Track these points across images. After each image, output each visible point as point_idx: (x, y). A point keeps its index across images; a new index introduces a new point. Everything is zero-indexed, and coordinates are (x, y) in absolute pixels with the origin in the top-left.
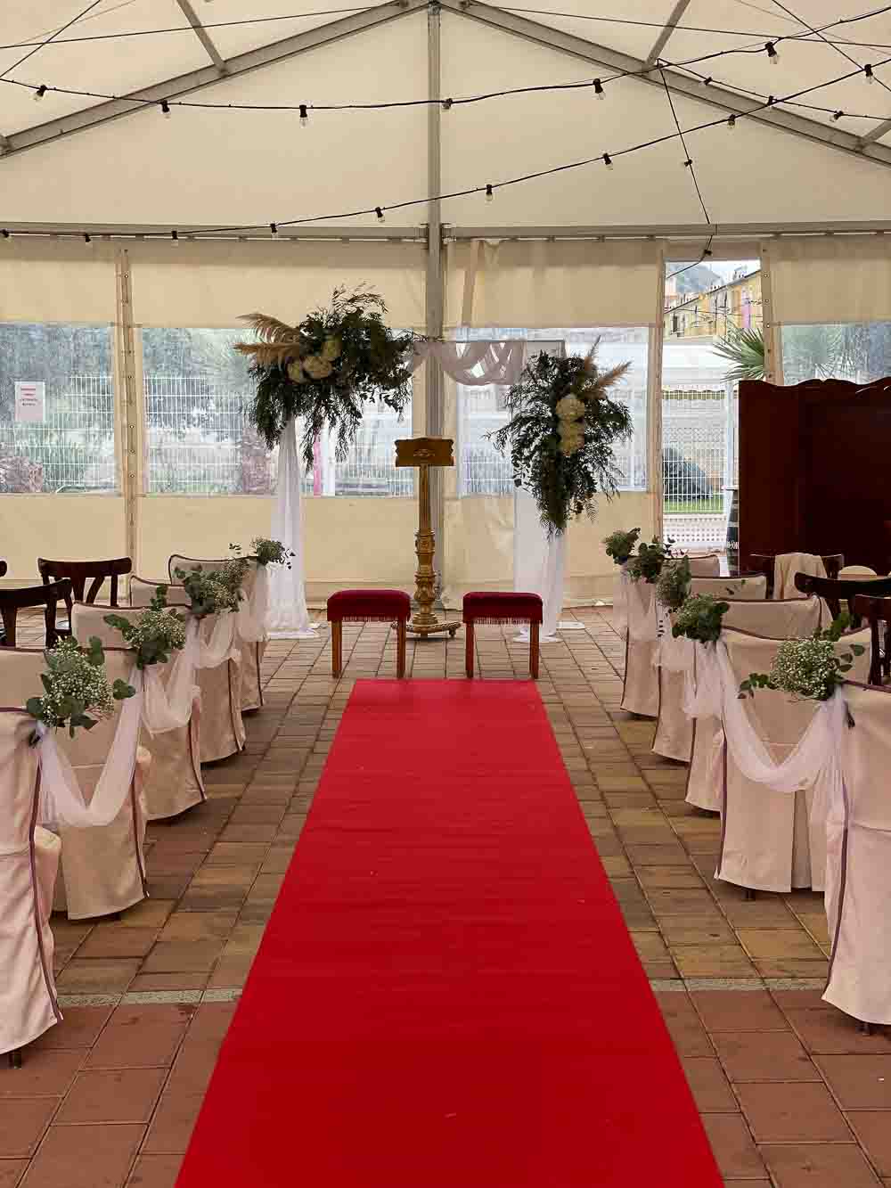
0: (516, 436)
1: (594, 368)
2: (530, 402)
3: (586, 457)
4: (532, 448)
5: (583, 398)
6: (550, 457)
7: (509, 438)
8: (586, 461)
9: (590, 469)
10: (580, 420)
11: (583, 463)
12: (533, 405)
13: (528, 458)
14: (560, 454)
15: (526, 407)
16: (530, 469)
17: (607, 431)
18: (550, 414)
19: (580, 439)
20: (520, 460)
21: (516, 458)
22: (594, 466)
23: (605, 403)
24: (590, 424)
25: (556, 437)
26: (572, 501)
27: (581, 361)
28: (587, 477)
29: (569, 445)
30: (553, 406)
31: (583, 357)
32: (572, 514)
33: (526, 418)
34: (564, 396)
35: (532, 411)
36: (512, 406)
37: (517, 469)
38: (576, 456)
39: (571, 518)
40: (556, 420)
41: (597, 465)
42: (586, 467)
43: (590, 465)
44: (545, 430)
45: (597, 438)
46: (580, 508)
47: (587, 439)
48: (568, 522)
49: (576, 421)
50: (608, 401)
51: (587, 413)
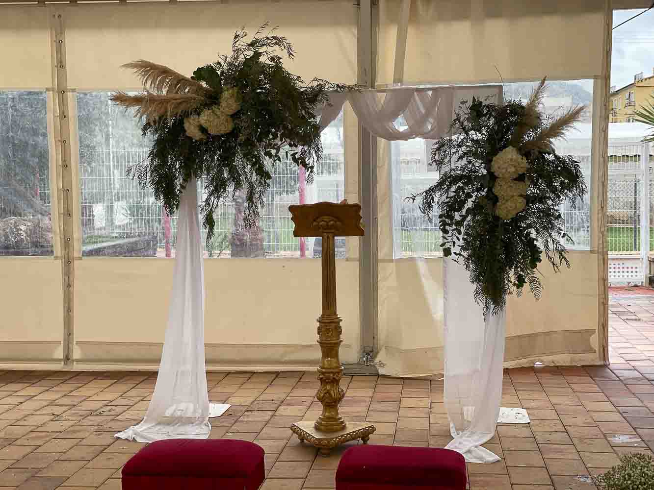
0: (444, 197)
1: (538, 117)
2: (461, 157)
3: (528, 222)
4: (464, 211)
5: (525, 152)
6: (485, 221)
7: (436, 200)
8: (529, 226)
9: (533, 235)
10: (520, 178)
11: (525, 229)
12: (464, 161)
13: (459, 224)
14: (497, 218)
15: (455, 164)
16: (461, 237)
17: (554, 190)
18: (485, 172)
19: (520, 200)
20: (449, 225)
21: (444, 224)
22: (538, 231)
23: (551, 157)
24: (532, 182)
25: (493, 199)
26: (512, 273)
27: (523, 107)
28: (530, 244)
29: (507, 209)
30: (488, 162)
31: (525, 102)
32: (513, 289)
33: (457, 176)
34: (501, 149)
35: (463, 168)
36: (440, 163)
37: (446, 236)
38: (517, 220)
39: (511, 293)
40: (492, 177)
41: (541, 230)
42: (529, 234)
43: (533, 231)
44: (478, 190)
45: (541, 199)
46: (521, 282)
47: (530, 200)
48: (507, 298)
49: (516, 179)
50: (555, 156)
51: (529, 170)
